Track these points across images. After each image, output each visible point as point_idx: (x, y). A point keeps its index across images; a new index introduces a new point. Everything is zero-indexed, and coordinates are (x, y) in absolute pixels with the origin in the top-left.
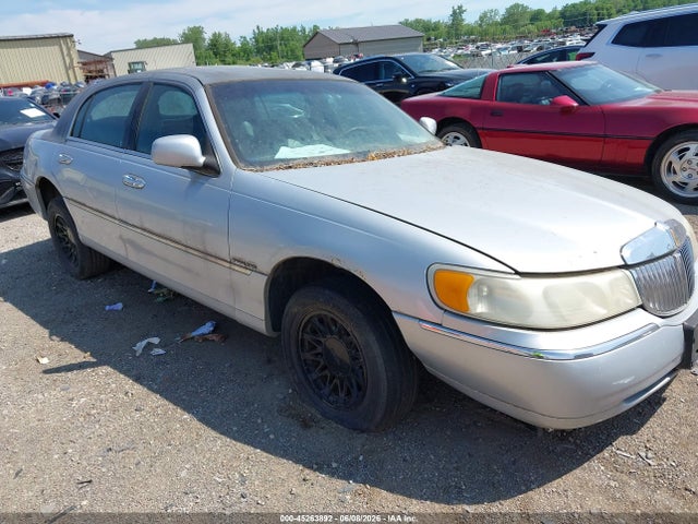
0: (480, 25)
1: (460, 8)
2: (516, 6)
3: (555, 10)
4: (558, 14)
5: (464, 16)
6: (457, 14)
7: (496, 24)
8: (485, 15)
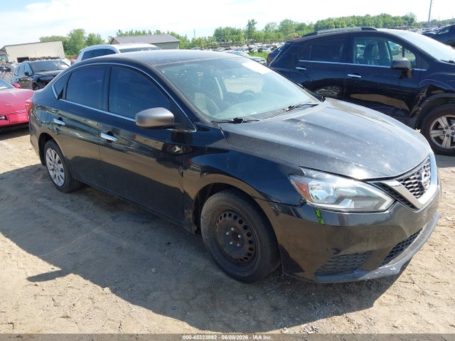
0: (266, 32)
1: (253, 21)
2: (286, 21)
3: (311, 25)
4: (313, 26)
5: (255, 26)
6: (251, 25)
7: (276, 31)
8: (268, 25)
